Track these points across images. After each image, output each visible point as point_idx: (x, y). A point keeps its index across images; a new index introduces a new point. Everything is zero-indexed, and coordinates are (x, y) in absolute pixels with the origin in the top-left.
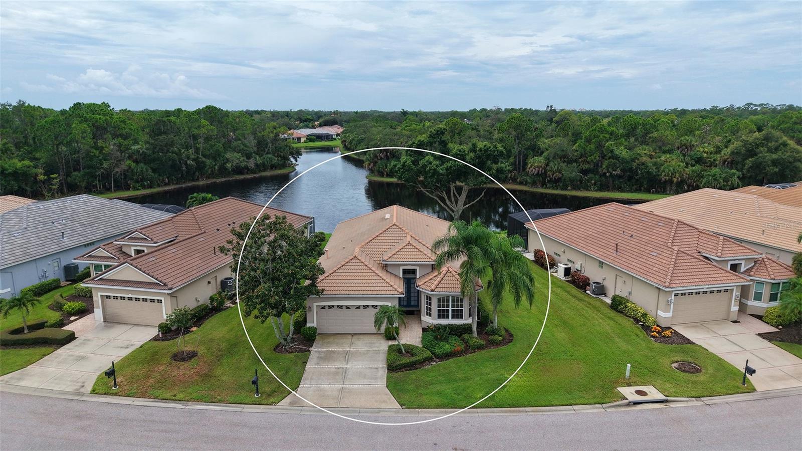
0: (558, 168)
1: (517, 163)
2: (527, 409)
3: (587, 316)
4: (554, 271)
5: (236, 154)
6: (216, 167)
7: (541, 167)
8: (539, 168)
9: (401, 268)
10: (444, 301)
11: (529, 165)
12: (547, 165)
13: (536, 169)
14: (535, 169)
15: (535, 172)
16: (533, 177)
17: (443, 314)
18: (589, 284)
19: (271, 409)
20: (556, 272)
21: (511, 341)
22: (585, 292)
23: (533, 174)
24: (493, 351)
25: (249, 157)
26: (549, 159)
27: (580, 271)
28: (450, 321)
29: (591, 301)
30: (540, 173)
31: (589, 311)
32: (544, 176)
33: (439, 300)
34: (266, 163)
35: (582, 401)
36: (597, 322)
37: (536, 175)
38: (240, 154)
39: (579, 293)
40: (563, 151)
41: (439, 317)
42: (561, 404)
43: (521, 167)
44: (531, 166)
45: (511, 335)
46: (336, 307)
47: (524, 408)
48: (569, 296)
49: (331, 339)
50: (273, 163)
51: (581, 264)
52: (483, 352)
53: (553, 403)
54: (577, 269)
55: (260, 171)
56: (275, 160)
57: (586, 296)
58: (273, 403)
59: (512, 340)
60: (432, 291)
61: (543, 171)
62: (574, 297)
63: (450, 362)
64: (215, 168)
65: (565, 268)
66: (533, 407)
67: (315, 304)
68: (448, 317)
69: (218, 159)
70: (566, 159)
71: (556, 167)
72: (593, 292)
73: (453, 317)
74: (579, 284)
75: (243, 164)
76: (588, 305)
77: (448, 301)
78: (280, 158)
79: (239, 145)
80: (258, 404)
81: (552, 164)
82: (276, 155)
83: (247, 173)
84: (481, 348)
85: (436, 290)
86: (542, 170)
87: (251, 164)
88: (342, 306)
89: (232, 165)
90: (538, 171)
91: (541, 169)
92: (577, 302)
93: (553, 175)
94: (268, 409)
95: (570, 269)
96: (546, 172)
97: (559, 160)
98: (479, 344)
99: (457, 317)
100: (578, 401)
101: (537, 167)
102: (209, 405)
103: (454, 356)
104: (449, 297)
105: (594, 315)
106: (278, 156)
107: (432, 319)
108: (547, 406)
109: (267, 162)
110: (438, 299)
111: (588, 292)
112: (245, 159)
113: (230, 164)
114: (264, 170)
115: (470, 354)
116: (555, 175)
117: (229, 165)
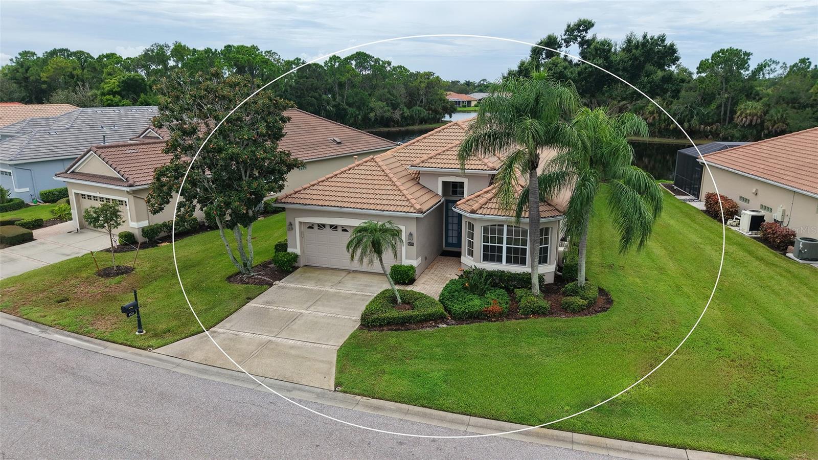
0: (782, 115)
1: (722, 113)
2: (576, 436)
3: (776, 288)
4: (735, 224)
5: (380, 103)
6: (360, 117)
7: (756, 115)
8: (753, 117)
9: (441, 180)
10: (493, 232)
11: (738, 113)
12: (766, 113)
13: (748, 117)
14: (746, 117)
15: (746, 122)
16: (743, 129)
17: (491, 254)
18: (792, 244)
19: (140, 355)
20: (736, 226)
21: (605, 311)
22: (785, 254)
23: (744, 124)
24: (561, 322)
25: (395, 107)
26: (769, 106)
27: (782, 222)
28: (503, 267)
29: (793, 268)
30: (754, 123)
31: (784, 282)
32: (759, 128)
33: (486, 230)
34: (414, 115)
35: (712, 444)
36: (795, 301)
37: (748, 126)
38: (385, 103)
39: (771, 255)
40: (793, 93)
41: (485, 258)
42: (659, 440)
43: (727, 118)
44: (741, 114)
45: (610, 302)
46: (328, 228)
47: (570, 434)
48: (749, 258)
49: (316, 274)
50: (422, 116)
51: (784, 211)
52: (541, 320)
53: (640, 435)
54: (775, 220)
55: (408, 125)
56: (425, 113)
57: (785, 260)
58: (149, 346)
59: (608, 308)
60: (473, 212)
61: (759, 120)
62: (761, 259)
63: (470, 330)
64: (358, 118)
65: (753, 217)
66: (591, 434)
67: (298, 220)
68: (499, 260)
69: (362, 108)
70: (796, 105)
71: (779, 115)
72: (800, 255)
73: (508, 261)
74: (774, 241)
75: (388, 114)
76: (784, 274)
77: (501, 232)
78: (431, 112)
79: (385, 94)
80: (129, 346)
81: (772, 112)
82: (427, 108)
83: (394, 126)
84: (538, 312)
85: (480, 211)
86: (757, 120)
87: (397, 115)
88: (336, 227)
89: (376, 115)
90: (751, 121)
91: (755, 118)
92: (763, 267)
93: (773, 126)
94: (137, 354)
95: (762, 218)
96: (762, 122)
97: (785, 105)
98: (536, 305)
99: (516, 262)
100: (703, 443)
101: (750, 115)
102: (70, 336)
103: (485, 319)
104: (503, 226)
105: (791, 288)
106: (430, 109)
107: (474, 261)
108: (625, 439)
109: (416, 115)
110: (484, 227)
111: (790, 255)
112: (390, 108)
113: (374, 114)
114: (413, 124)
115: (515, 321)
116: (776, 126)
117: (372, 115)
